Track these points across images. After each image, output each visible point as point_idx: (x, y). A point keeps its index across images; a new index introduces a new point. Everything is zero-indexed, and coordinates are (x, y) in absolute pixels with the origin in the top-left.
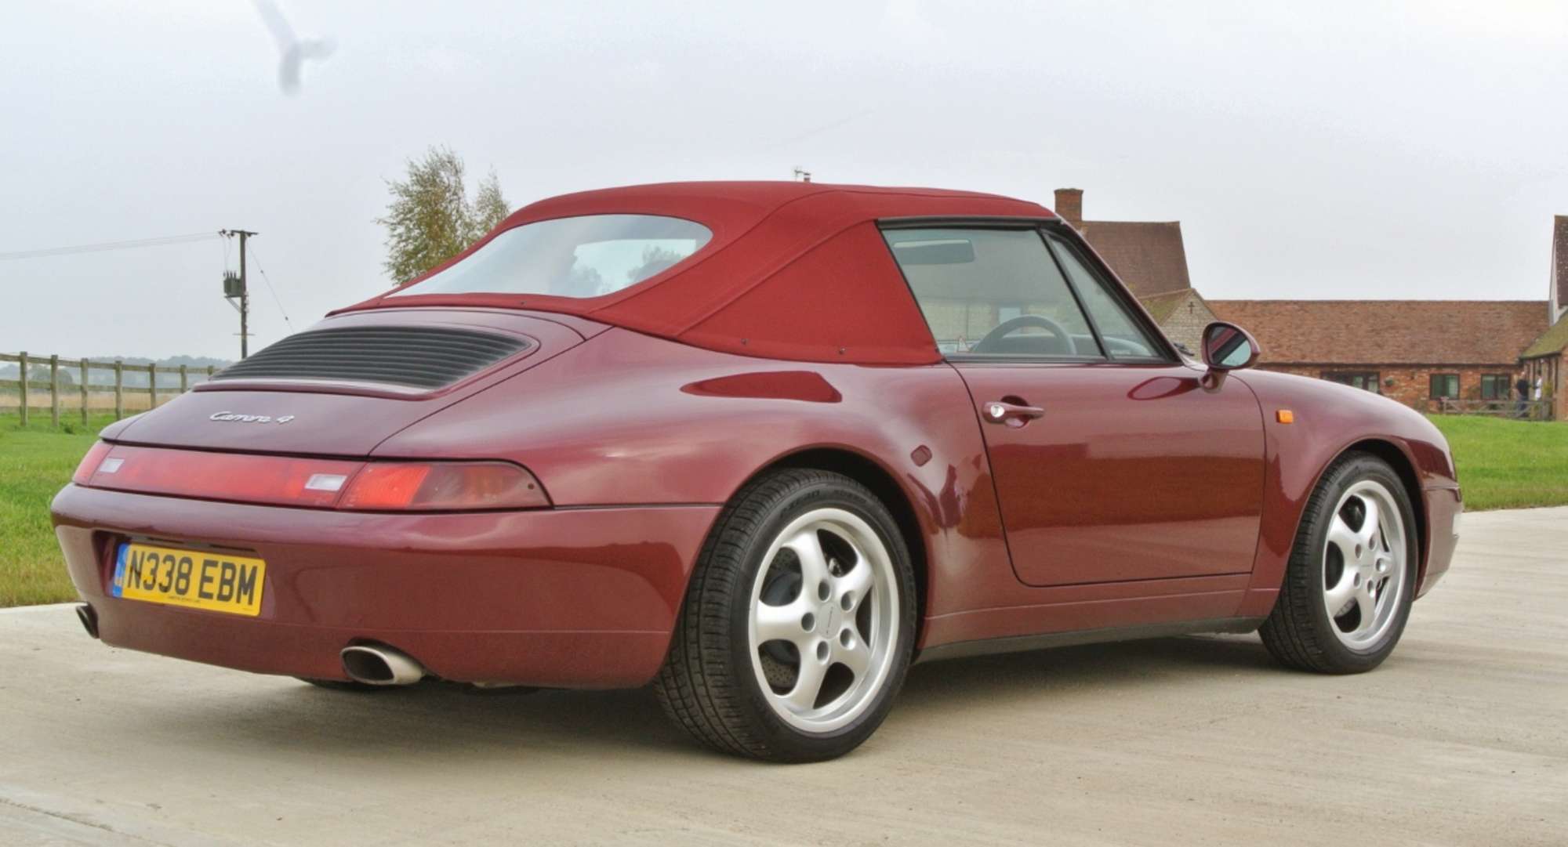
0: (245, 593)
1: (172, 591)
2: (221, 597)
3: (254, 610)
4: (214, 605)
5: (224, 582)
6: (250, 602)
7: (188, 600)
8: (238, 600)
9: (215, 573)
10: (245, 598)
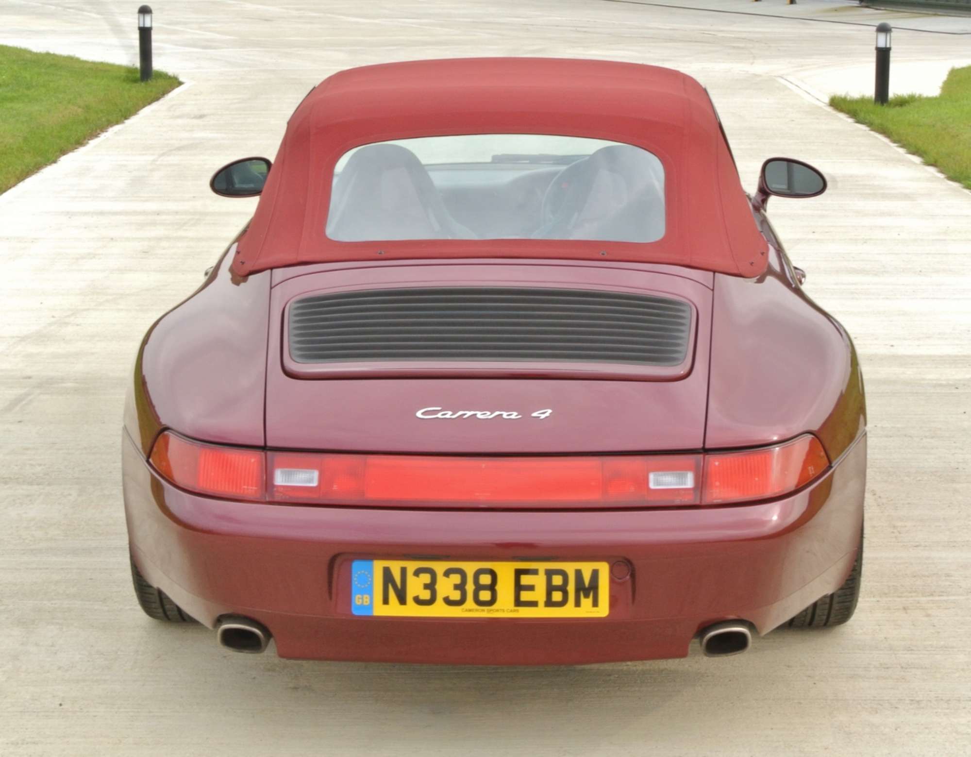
0: (587, 596)
1: (470, 602)
2: (549, 603)
3: (603, 610)
4: (542, 612)
5: (550, 589)
6: (595, 604)
7: (497, 611)
8: (578, 604)
9: (539, 581)
10: (586, 602)
